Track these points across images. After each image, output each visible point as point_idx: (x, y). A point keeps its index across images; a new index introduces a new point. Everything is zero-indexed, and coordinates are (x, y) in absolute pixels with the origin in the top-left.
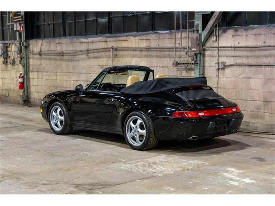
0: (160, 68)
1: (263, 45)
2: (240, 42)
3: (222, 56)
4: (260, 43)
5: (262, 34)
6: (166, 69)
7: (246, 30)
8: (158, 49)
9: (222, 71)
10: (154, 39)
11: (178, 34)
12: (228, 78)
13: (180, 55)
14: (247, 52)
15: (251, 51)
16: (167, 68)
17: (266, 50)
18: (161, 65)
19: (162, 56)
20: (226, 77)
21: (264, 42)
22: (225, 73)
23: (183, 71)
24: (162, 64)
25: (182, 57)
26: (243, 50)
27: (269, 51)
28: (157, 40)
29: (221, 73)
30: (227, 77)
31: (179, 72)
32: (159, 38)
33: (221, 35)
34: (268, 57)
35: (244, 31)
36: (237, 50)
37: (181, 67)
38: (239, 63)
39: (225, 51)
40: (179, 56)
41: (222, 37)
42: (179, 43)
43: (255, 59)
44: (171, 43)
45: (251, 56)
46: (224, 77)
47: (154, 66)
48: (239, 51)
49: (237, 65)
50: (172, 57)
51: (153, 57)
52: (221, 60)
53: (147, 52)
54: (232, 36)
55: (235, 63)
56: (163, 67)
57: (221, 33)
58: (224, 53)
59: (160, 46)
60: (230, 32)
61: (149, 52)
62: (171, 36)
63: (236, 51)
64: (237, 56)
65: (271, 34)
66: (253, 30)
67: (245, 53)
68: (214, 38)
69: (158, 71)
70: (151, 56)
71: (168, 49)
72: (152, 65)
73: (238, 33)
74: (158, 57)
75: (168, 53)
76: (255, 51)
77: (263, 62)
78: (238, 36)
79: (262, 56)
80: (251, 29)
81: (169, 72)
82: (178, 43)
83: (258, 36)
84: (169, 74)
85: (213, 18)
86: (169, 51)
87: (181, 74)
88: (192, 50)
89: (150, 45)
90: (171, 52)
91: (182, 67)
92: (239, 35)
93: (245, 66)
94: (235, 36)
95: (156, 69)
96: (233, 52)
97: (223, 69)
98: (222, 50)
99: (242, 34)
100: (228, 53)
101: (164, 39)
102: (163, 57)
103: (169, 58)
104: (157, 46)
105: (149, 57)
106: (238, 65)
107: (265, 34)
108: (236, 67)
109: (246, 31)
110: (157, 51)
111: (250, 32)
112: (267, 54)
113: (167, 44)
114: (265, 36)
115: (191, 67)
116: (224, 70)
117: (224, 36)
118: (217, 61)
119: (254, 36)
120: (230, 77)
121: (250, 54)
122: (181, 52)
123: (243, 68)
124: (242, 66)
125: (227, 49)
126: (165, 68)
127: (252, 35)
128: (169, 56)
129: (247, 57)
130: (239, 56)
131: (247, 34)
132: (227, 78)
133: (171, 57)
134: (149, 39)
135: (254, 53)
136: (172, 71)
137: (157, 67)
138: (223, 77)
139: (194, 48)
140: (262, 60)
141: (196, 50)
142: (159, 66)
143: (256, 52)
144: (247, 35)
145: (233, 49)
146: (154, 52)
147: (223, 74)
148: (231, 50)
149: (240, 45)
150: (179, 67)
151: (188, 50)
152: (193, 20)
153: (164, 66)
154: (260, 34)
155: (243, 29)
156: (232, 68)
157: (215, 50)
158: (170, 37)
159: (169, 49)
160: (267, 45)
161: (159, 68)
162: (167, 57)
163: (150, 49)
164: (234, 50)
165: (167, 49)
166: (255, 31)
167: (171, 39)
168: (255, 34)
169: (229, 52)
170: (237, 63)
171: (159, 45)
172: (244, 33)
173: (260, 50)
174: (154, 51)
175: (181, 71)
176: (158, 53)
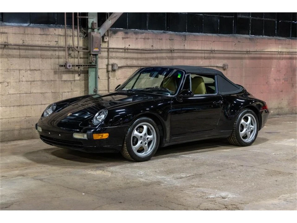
0: (26, 71)
1: (151, 48)
2: (130, 44)
3: (112, 58)
4: (148, 47)
5: (150, 38)
6: (37, 73)
7: (136, 33)
8: (21, 47)
9: (113, 73)
10: (15, 33)
11: (55, 29)
12: (119, 80)
13: (59, 56)
14: (137, 54)
15: (141, 53)
16: (38, 71)
17: (153, 53)
18: (28, 68)
19: (29, 57)
20: (116, 78)
21: (152, 46)
22: (116, 75)
23: (64, 74)
24: (30, 66)
25: (61, 58)
26: (133, 53)
27: (156, 54)
28: (21, 35)
29: (111, 75)
30: (118, 78)
31: (57, 75)
32: (23, 33)
33: (111, 36)
34: (156, 59)
35: (133, 34)
36: (128, 52)
37: (60, 70)
38: (130, 65)
39: (115, 53)
40: (57, 57)
41: (112, 38)
42: (58, 41)
43: (144, 61)
44: (45, 40)
45: (141, 58)
46: (115, 79)
47: (17, 70)
48: (129, 53)
49: (127, 67)
50: (46, 58)
51: (14, 57)
52: (112, 61)
53: (2, 50)
54: (123, 38)
55: (126, 65)
56: (31, 70)
57: (111, 34)
58: (114, 55)
59: (26, 44)
60: (120, 34)
61: (5, 50)
62: (44, 32)
63: (126, 53)
64: (127, 58)
65: (157, 39)
66: (143, 34)
67: (135, 55)
68: (106, 38)
69: (24, 76)
70: (10, 56)
71: (40, 48)
72: (12, 69)
73: (129, 35)
74: (23, 57)
75: (39, 52)
76: (144, 53)
77: (151, 63)
78: (128, 38)
79: (150, 58)
80: (140, 33)
81: (41, 76)
82: (55, 41)
83: (147, 40)
84: (42, 80)
85: (113, 18)
86: (41, 50)
87: (61, 78)
88: (94, 50)
89: (7, 41)
90: (44, 52)
91: (62, 70)
92: (130, 38)
93: (135, 67)
94: (125, 38)
95: (20, 72)
96: (124, 53)
97: (114, 70)
98: (112, 52)
99: (132, 36)
100: (118, 55)
101: (32, 34)
102: (31, 58)
103: (41, 59)
104: (21, 42)
105: (7, 58)
106: (129, 67)
107: (152, 39)
108: (127, 69)
109: (136, 35)
110: (19, 49)
111: (140, 36)
112: (154, 56)
113: (38, 41)
114: (152, 40)
115: (74, 69)
116: (115, 72)
117: (114, 37)
118: (107, 63)
119: (143, 39)
120: (121, 79)
121: (139, 56)
122: (60, 52)
123: (133, 69)
124: (133, 67)
125: (117, 51)
126: (35, 71)
127: (141, 38)
128: (41, 56)
129: (137, 59)
130: (130, 58)
131: (137, 37)
132: (117, 80)
133: (44, 58)
134: (7, 33)
135: (144, 56)
136: (47, 75)
137: (20, 70)
138: (113, 79)
139: (97, 48)
140: (150, 62)
141: (98, 50)
142: (24, 69)
143: (146, 54)
144: (137, 39)
145: (124, 50)
146: (14, 51)
147: (114, 76)
148: (122, 52)
149: (131, 47)
150: (58, 70)
151: (80, 50)
152: (87, 17)
153: (34, 68)
154: (148, 39)
155: (133, 33)
156: (123, 70)
157: (105, 51)
158: (42, 33)
159: (42, 48)
160: (154, 48)
161: (24, 71)
162: (39, 58)
163: (7, 47)
164: (125, 52)
165: (37, 48)
166: (143, 35)
167: (44, 36)
168: (144, 38)
169: (119, 53)
170: (127, 65)
171: (25, 41)
172: (134, 36)
173: (148, 53)
174: (15, 49)
175: (61, 74)
176: (23, 52)
